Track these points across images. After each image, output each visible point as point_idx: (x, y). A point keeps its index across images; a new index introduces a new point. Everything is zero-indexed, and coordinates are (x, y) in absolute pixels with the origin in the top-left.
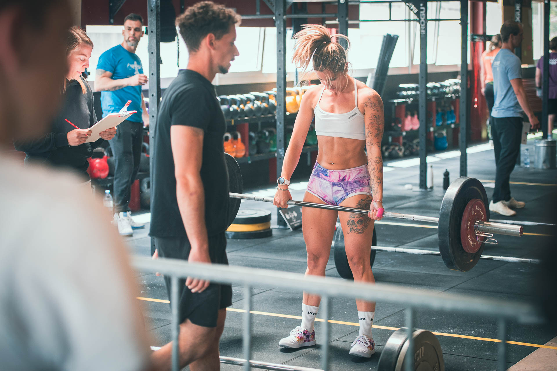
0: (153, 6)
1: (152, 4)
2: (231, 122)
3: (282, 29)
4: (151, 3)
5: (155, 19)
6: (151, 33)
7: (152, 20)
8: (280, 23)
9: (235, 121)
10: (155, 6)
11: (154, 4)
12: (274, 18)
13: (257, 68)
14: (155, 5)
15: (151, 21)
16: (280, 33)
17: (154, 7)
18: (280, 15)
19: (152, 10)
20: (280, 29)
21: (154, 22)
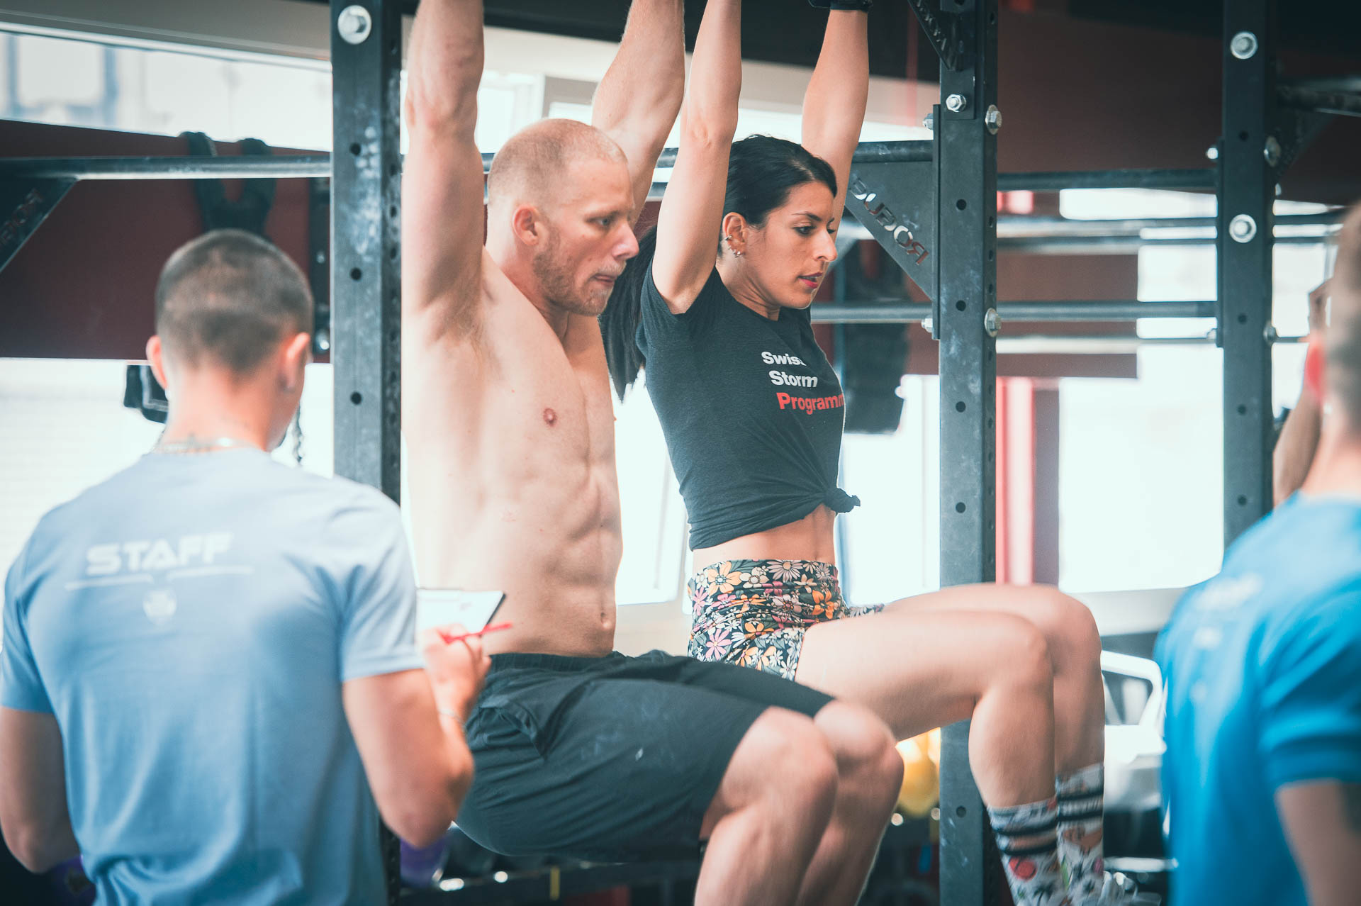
0: (362, 248)
1: (360, 239)
2: (546, 879)
3: (976, 387)
4: (355, 231)
5: (378, 322)
6: (352, 405)
7: (360, 333)
8: (963, 349)
9: (564, 878)
10: (379, 251)
11: (371, 239)
12: (928, 324)
13: (656, 586)
14: (378, 240)
15: (351, 335)
16: (961, 407)
17: (369, 252)
18: (961, 306)
19: (356, 274)
20: (964, 387)
21: (368, 343)
